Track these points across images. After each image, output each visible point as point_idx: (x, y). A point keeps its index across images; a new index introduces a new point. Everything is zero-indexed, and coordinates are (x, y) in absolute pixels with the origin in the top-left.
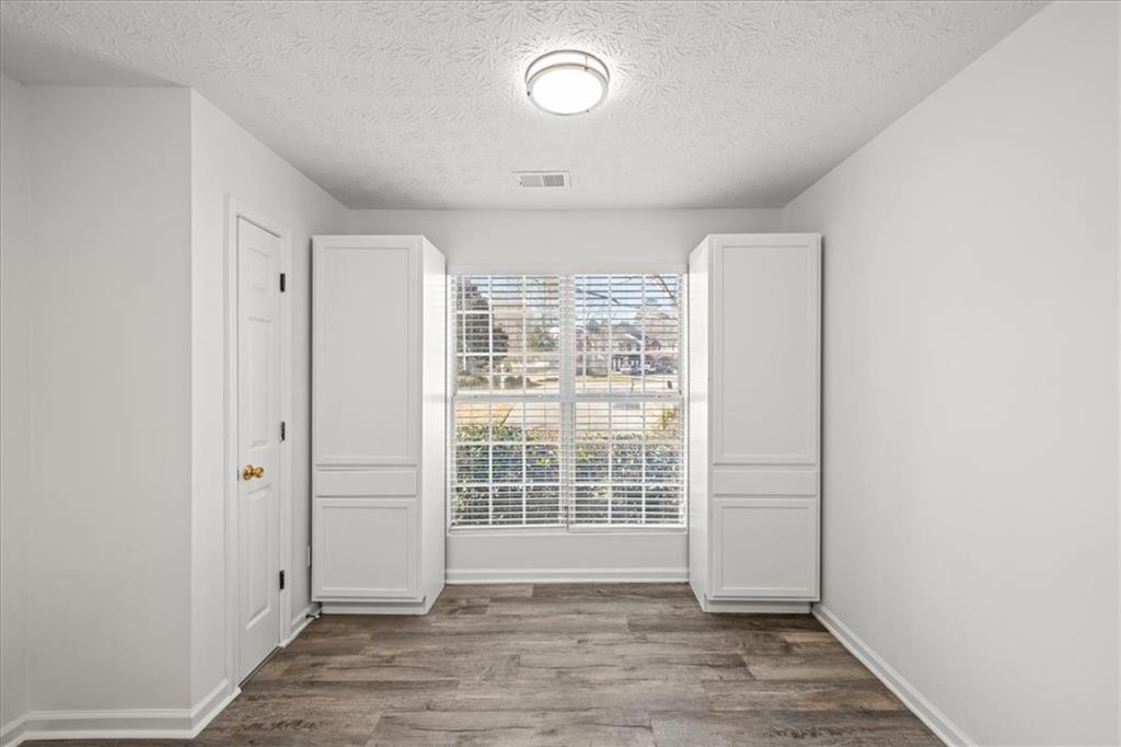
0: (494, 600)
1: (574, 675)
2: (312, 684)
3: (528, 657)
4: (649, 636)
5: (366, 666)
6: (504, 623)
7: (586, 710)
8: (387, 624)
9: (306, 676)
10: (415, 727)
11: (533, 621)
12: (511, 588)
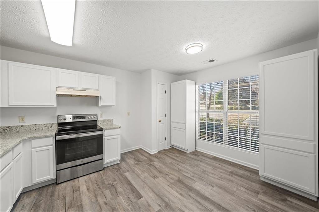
0: (202, 155)
1: (206, 173)
2: (166, 155)
3: (200, 166)
4: (234, 176)
5: (174, 156)
6: (201, 159)
7: (203, 178)
8: (181, 152)
9: (166, 154)
10: (174, 166)
11: (208, 162)
12: (208, 155)
